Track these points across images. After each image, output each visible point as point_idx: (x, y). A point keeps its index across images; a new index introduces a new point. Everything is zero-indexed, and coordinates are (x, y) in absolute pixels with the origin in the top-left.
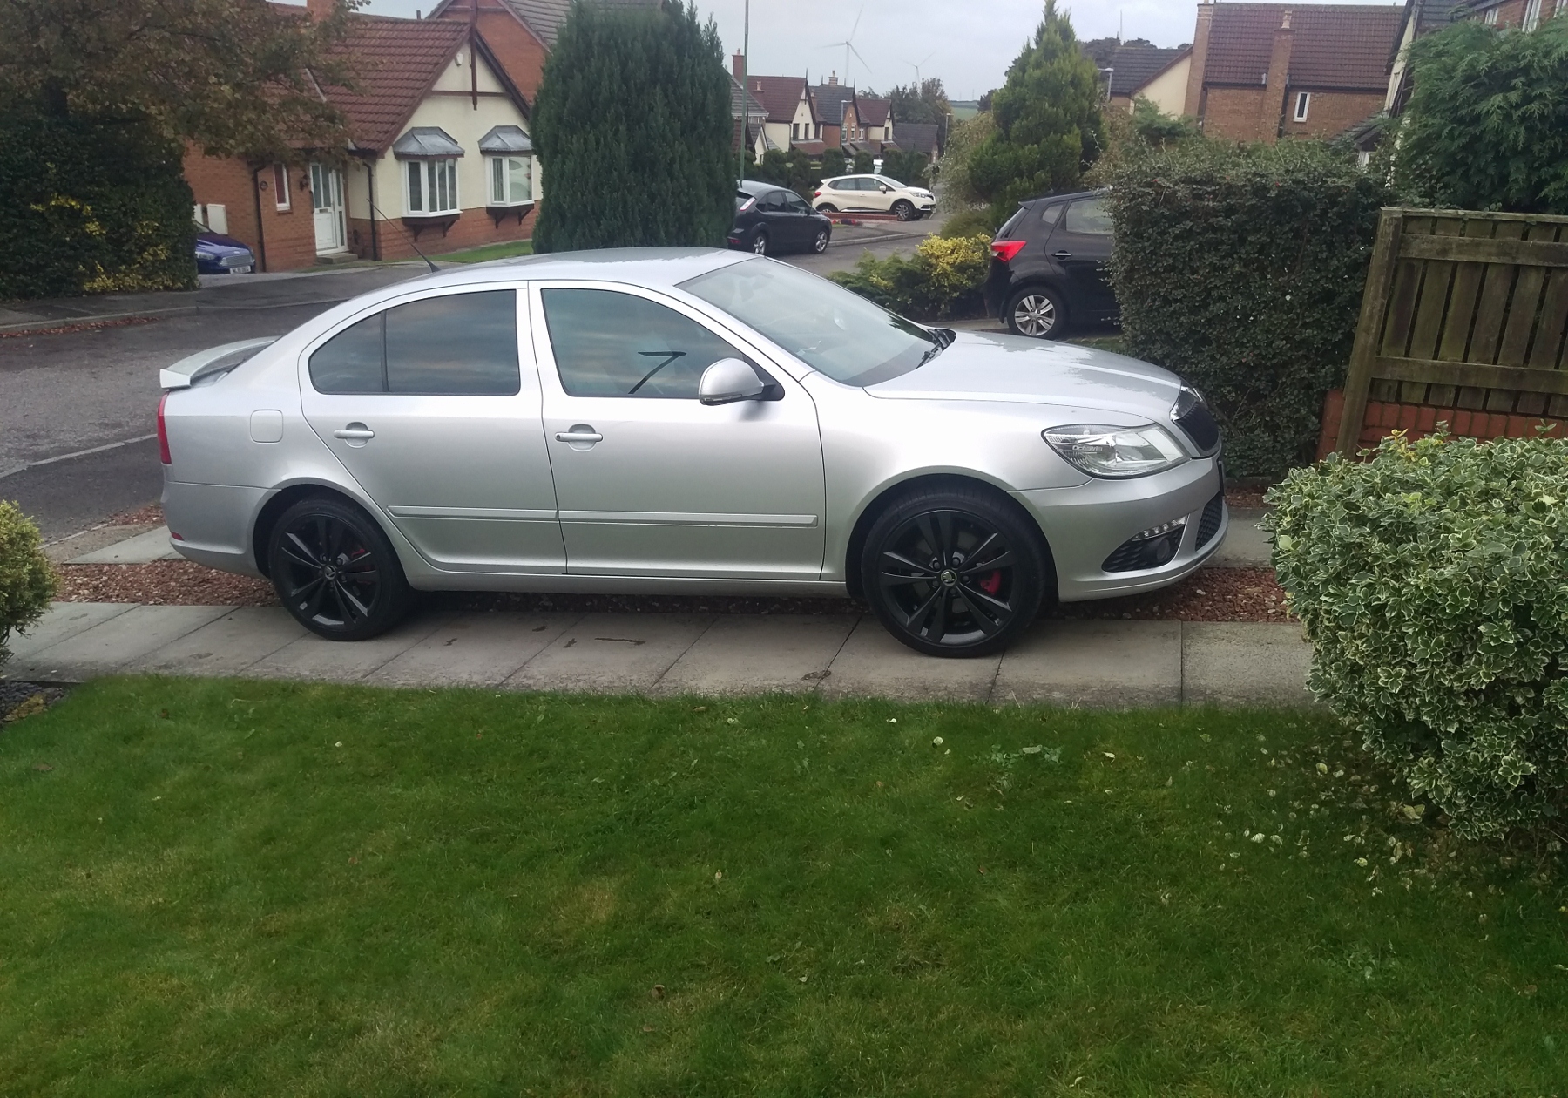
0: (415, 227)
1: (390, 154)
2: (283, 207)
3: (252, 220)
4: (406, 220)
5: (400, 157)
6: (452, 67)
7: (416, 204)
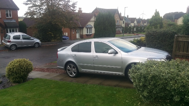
0: (87, 35)
1: (85, 27)
2: (73, 33)
3: (70, 35)
4: (86, 35)
5: (86, 28)
6: (92, 18)
7: (87, 33)
